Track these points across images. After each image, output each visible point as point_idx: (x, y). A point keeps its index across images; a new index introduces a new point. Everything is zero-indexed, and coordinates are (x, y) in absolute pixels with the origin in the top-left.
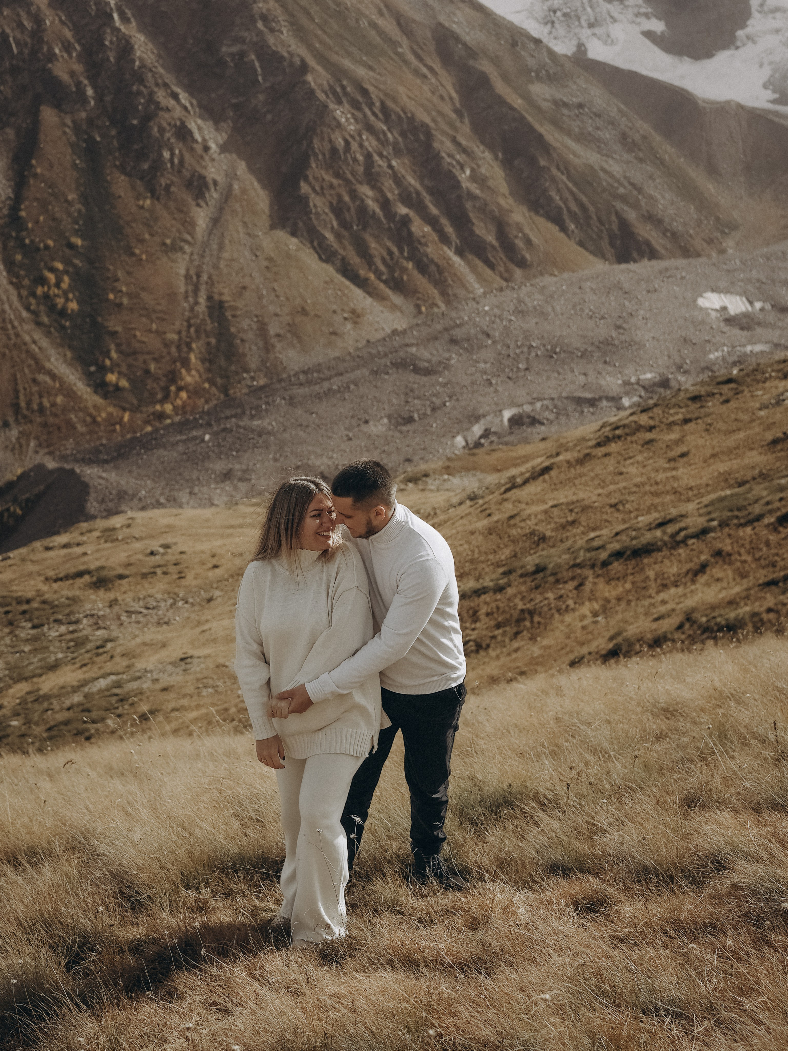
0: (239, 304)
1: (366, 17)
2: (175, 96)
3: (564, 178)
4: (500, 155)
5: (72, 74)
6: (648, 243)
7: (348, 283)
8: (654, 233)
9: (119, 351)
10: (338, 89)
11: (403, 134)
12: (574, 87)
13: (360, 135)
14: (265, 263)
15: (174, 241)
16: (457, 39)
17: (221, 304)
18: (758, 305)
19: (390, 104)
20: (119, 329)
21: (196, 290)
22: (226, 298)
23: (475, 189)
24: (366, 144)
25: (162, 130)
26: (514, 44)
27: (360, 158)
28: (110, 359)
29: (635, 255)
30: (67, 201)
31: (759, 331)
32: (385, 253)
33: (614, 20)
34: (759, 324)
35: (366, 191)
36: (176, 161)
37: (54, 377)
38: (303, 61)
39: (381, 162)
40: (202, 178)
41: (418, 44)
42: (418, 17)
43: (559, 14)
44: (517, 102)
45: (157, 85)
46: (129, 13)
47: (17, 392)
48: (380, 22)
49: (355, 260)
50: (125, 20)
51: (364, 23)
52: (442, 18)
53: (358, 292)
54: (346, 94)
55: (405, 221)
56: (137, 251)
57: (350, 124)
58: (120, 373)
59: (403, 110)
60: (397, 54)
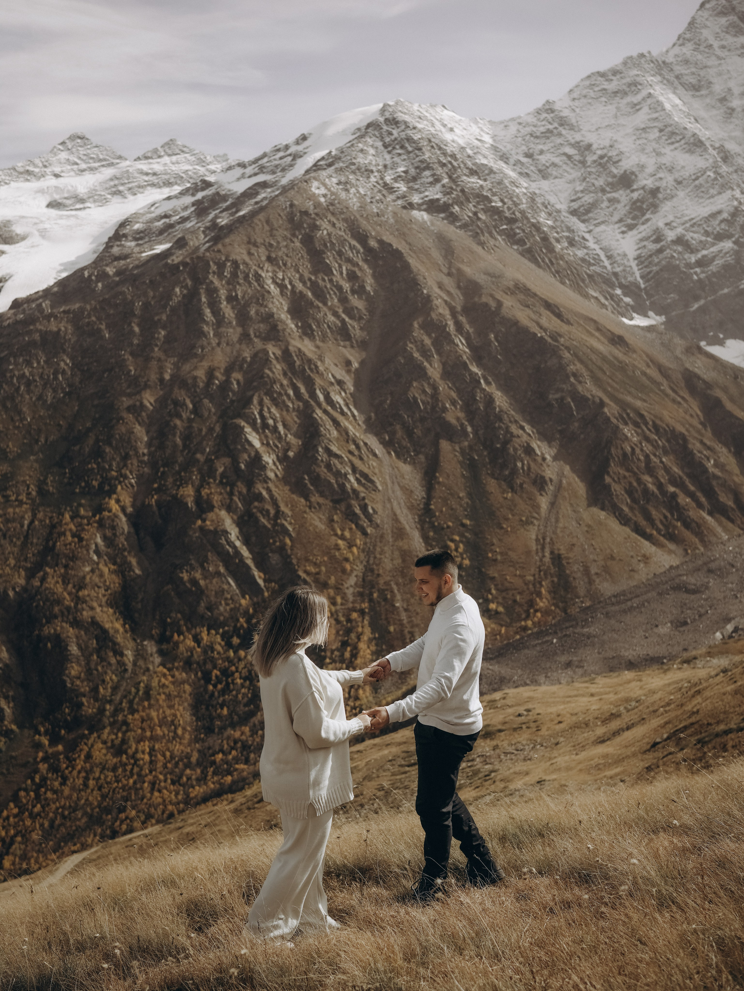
0: (571, 555)
1: (639, 369)
2: (522, 428)
4: (733, 449)
5: (458, 419)
7: (639, 538)
9: (497, 589)
10: (625, 416)
11: (668, 441)
13: (641, 443)
14: (586, 529)
15: (527, 518)
16: (699, 378)
17: (559, 556)
19: (658, 422)
20: (496, 575)
21: (543, 548)
22: (563, 552)
23: (717, 472)
24: (645, 449)
25: (515, 449)
26: (736, 377)
27: (642, 458)
28: (491, 594)
30: (459, 497)
32: (662, 518)
35: (647, 478)
36: (526, 468)
38: (601, 400)
39: (655, 460)
40: (543, 478)
41: (673, 383)
42: (671, 366)
44: (741, 415)
45: (511, 422)
46: (490, 379)
48: (648, 371)
49: (643, 523)
50: (488, 383)
51: (638, 373)
52: (688, 365)
53: (646, 543)
54: (630, 418)
55: (674, 496)
56: (505, 526)
57: (633, 437)
58: (498, 603)
59: (667, 425)
60: (660, 390)
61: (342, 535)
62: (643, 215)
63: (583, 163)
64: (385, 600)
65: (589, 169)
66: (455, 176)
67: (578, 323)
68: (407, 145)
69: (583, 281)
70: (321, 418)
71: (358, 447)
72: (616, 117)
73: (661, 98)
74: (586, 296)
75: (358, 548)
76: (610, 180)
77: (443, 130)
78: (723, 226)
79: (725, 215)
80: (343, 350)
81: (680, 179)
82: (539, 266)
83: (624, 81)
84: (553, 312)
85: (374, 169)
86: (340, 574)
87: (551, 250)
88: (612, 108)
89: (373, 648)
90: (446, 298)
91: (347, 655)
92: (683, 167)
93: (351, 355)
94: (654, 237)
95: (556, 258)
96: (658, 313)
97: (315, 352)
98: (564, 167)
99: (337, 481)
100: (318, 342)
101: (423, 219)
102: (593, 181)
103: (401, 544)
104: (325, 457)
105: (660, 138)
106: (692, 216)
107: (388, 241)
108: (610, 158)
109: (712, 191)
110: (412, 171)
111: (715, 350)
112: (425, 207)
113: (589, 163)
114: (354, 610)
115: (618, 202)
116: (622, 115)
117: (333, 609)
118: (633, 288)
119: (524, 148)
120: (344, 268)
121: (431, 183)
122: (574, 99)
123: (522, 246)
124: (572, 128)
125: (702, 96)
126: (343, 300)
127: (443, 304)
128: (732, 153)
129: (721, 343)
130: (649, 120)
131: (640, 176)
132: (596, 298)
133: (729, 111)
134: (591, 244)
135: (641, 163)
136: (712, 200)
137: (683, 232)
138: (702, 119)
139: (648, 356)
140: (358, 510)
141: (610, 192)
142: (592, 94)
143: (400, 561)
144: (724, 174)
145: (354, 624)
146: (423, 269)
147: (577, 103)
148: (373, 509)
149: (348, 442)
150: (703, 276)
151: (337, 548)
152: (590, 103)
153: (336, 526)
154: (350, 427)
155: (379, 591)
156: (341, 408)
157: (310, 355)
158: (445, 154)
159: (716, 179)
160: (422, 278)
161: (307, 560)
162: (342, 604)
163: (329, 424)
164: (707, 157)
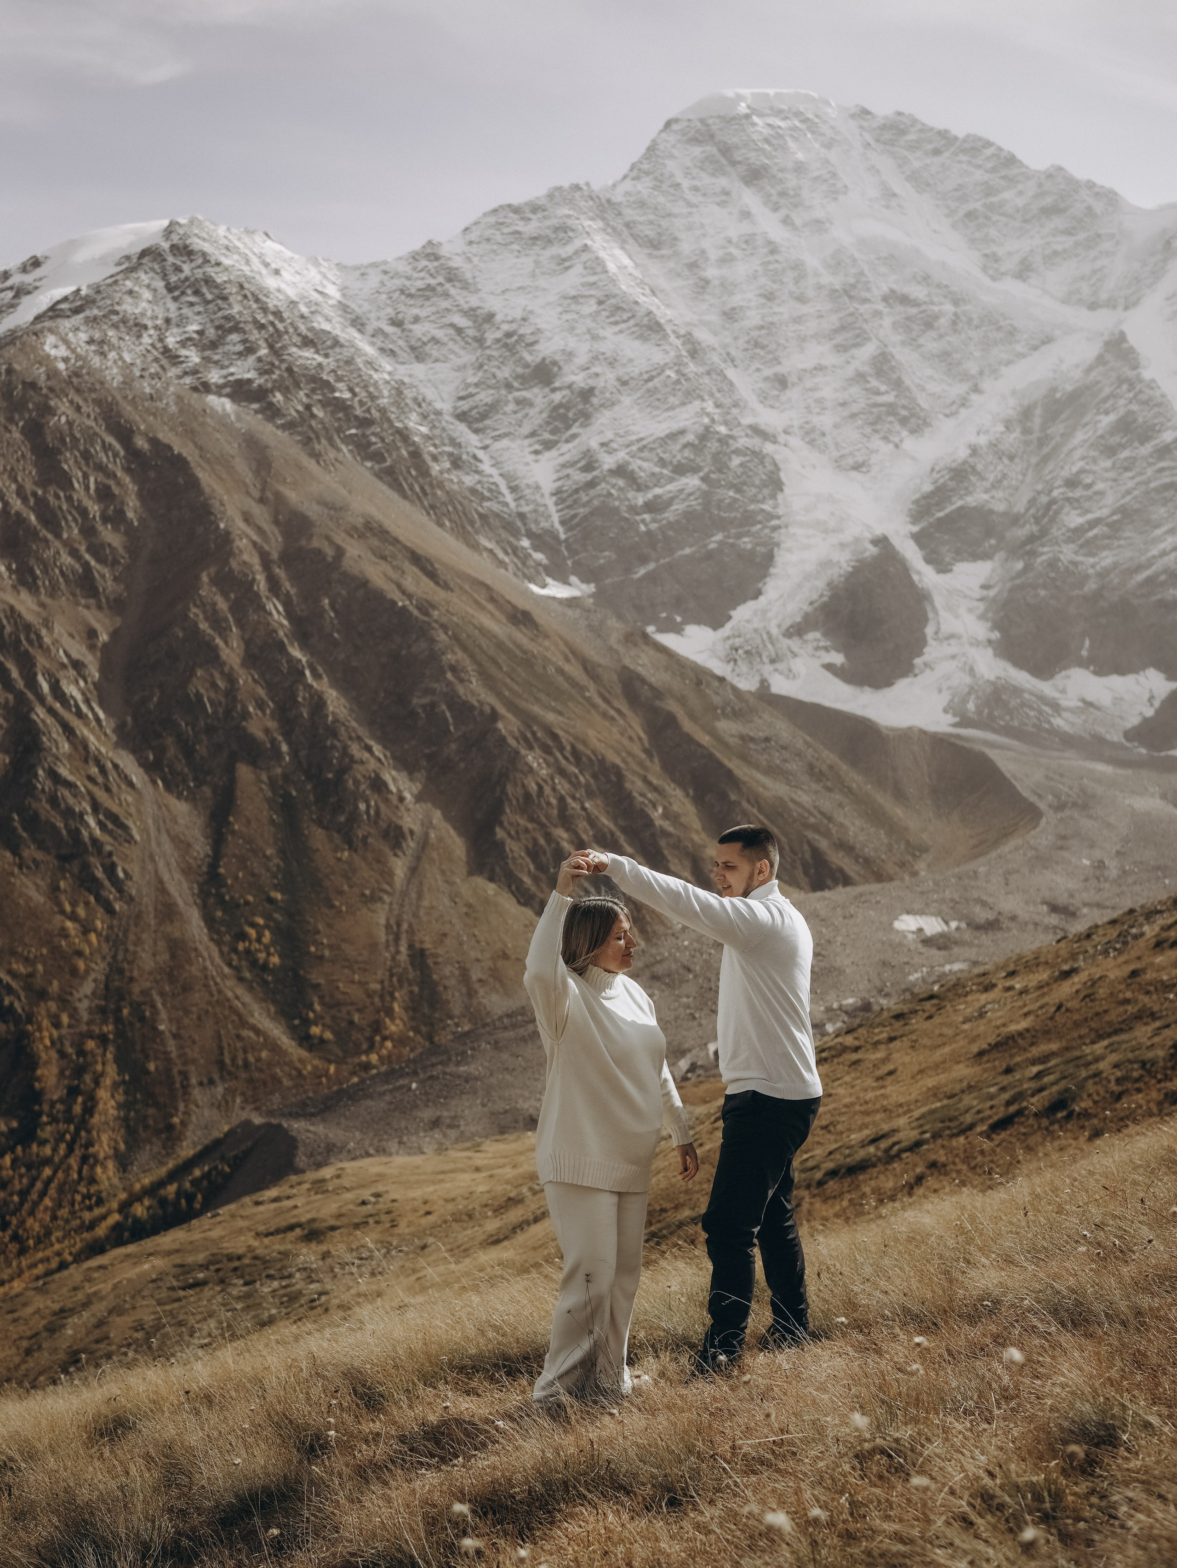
0: (440, 951)
1: (553, 664)
2: (369, 749)
3: (755, 811)
4: (691, 792)
5: (267, 731)
6: (841, 871)
8: (846, 860)
9: (322, 1003)
10: (529, 735)
11: (595, 776)
12: (760, 721)
13: (553, 779)
14: (465, 910)
15: (373, 891)
16: (643, 681)
17: (422, 952)
18: (954, 924)
19: (580, 747)
20: (322, 981)
21: (397, 939)
22: (427, 945)
23: (667, 826)
24: (559, 787)
25: (357, 783)
26: (699, 683)
27: (554, 801)
28: (314, 1011)
29: (829, 882)
30: (265, 856)
31: (956, 950)
33: (795, 655)
34: (956, 943)
36: (372, 812)
37: (258, 1032)
38: (493, 710)
39: (574, 805)
40: (399, 828)
41: (605, 687)
42: (603, 661)
43: (740, 652)
44: (705, 739)
45: (350, 738)
46: (320, 670)
47: (221, 1048)
48: (567, 668)
50: (317, 676)
51: (551, 670)
52: (627, 661)
54: (536, 739)
56: (337, 903)
57: (542, 768)
58: (324, 1025)
59: (594, 753)
60: (585, 698)
61: (73, 912)
62: (568, 427)
63: (480, 341)
64: (142, 1019)
65: (488, 352)
66: (279, 345)
67: (461, 588)
68: (204, 290)
69: (472, 523)
70: (43, 721)
71: (103, 770)
72: (533, 275)
73: (602, 254)
74: (475, 547)
75: (99, 935)
76: (520, 370)
77: (264, 271)
78: (687, 453)
79: (690, 437)
80: (86, 612)
81: (626, 378)
82: (405, 497)
83: (548, 223)
84: (423, 570)
85: (150, 324)
86: (68, 977)
87: (424, 471)
88: (527, 262)
89: (120, 1098)
90: (255, 537)
91: (77, 1109)
92: (631, 360)
93: (98, 621)
94: (583, 463)
95: (431, 485)
96: (585, 580)
97: (38, 614)
98: (451, 345)
99: (66, 825)
100: (43, 598)
101: (224, 410)
102: (494, 370)
103: (169, 929)
104: (48, 785)
105: (598, 313)
106: (641, 435)
107: (166, 441)
108: (521, 337)
109: (672, 399)
110: (211, 333)
111: (668, 640)
112: (227, 390)
113: (488, 343)
114: (90, 1035)
115: (531, 405)
116: (543, 273)
117: (55, 1033)
118: (548, 539)
119: (389, 310)
120: (92, 480)
121: (240, 354)
122: (471, 243)
123: (378, 463)
124: (466, 286)
125: (663, 256)
126: (88, 531)
127: (250, 547)
128: (704, 345)
129: (678, 629)
130: (583, 285)
131: (566, 369)
132: (491, 551)
133: (702, 283)
134: (486, 467)
135: (569, 349)
136: (671, 413)
137: (627, 457)
138: (662, 291)
139: (567, 644)
140: (99, 873)
141: (518, 390)
142: (499, 238)
143: (166, 956)
144: (691, 375)
145: (89, 1058)
146: (219, 490)
147: (474, 249)
148: (125, 871)
149: (86, 761)
150: (654, 526)
151: (64, 933)
152: (494, 251)
153: (63, 897)
154: (92, 738)
155: (131, 1005)
156: (77, 706)
157: (29, 617)
158: (265, 310)
159: (678, 382)
160: (217, 504)
161: (13, 953)
162: (70, 1026)
163: (56, 732)
164: (667, 347)
